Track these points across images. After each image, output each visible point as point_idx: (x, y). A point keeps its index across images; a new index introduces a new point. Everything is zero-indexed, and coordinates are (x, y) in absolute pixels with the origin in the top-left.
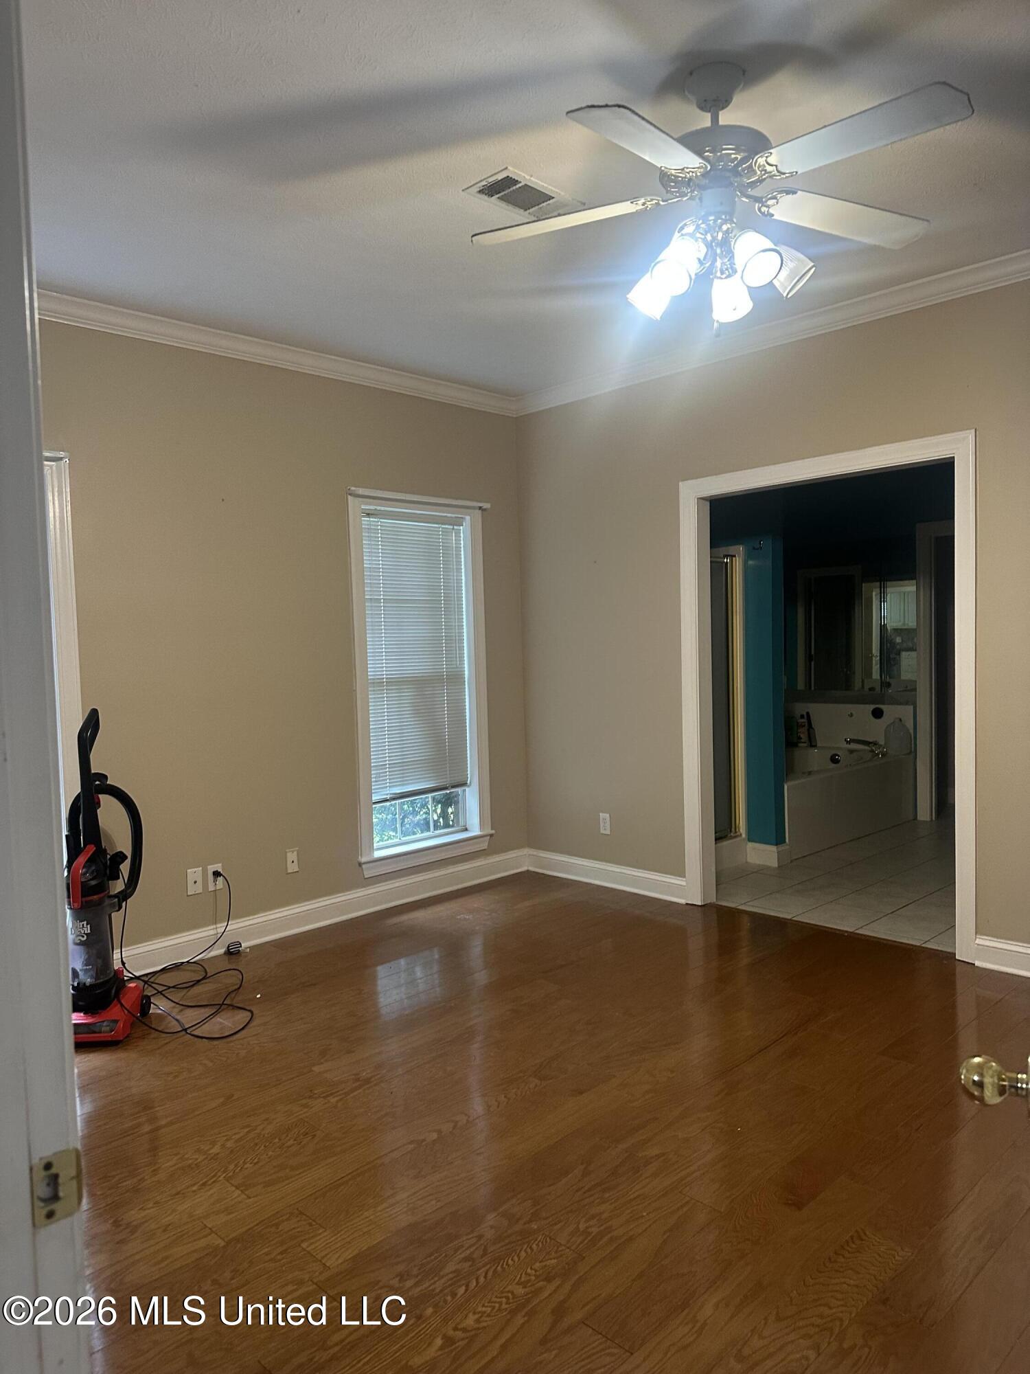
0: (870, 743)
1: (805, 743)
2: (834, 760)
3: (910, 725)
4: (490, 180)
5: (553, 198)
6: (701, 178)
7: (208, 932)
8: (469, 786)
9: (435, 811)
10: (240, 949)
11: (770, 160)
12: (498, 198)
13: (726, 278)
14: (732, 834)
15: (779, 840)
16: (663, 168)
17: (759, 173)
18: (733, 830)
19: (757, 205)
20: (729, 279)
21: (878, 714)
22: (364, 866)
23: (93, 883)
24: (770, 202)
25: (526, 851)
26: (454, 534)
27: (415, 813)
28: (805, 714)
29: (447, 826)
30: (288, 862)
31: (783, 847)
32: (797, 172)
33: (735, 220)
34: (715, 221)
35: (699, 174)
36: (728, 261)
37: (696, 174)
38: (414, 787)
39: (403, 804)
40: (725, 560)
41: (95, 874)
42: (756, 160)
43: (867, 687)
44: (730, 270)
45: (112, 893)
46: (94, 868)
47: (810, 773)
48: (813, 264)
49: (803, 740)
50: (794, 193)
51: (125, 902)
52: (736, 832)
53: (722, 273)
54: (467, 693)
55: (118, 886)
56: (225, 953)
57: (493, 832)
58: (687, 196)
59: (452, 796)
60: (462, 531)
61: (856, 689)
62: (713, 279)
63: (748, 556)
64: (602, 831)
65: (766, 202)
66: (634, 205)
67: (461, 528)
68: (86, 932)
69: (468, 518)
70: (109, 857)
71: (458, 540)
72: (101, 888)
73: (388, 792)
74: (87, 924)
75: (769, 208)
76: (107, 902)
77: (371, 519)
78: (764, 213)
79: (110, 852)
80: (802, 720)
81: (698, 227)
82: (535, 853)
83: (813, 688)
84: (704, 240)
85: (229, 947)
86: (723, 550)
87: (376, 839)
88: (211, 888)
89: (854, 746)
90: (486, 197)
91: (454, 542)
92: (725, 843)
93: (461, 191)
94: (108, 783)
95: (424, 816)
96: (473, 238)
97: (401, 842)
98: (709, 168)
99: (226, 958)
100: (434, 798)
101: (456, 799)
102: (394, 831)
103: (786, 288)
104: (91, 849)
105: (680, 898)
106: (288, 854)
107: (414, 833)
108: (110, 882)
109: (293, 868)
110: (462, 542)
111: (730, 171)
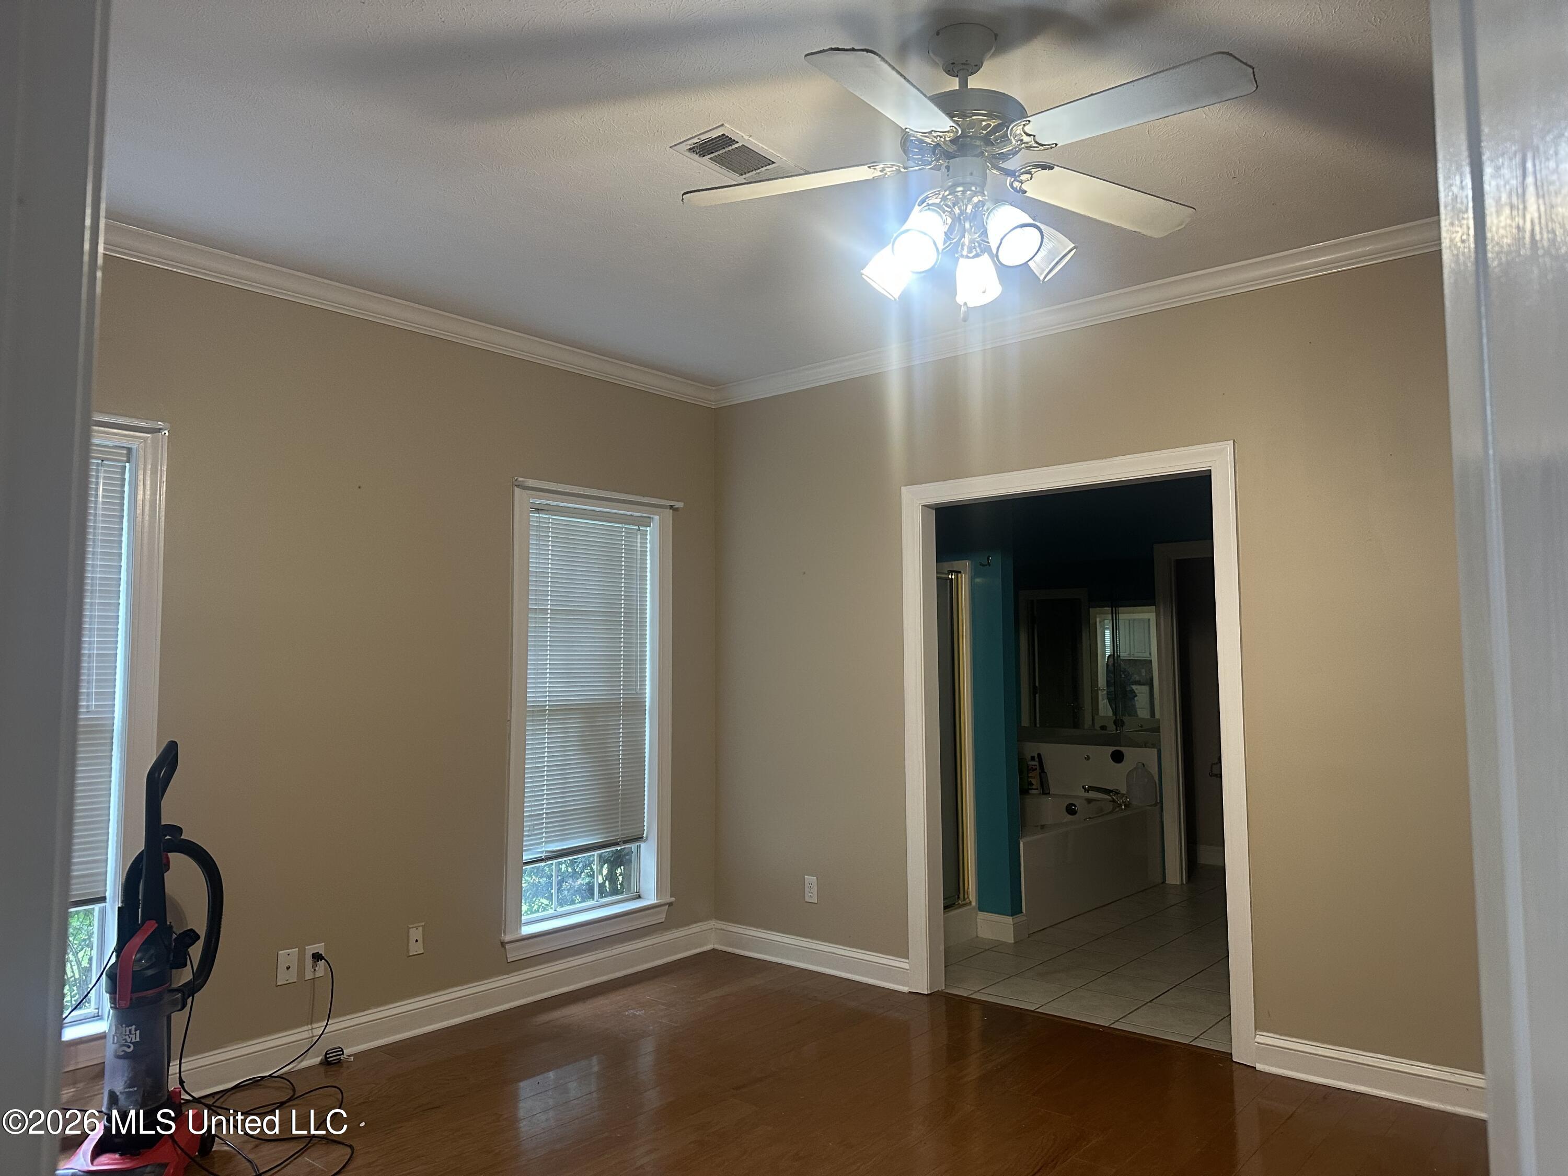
0: (1111, 791)
1: (1037, 789)
2: (1071, 810)
3: (1154, 771)
4: (703, 137)
5: (773, 163)
6: (949, 143)
7: (300, 1035)
8: (645, 841)
9: (600, 872)
10: (342, 1057)
11: (1027, 129)
12: (710, 159)
13: (974, 257)
14: (960, 902)
15: (1015, 910)
16: (907, 130)
17: (1014, 142)
18: (961, 896)
19: (1009, 178)
20: (976, 259)
21: (1118, 757)
22: (507, 946)
23: (150, 972)
24: (1024, 177)
25: (713, 924)
26: (639, 537)
27: (575, 875)
28: (1036, 756)
29: (615, 892)
30: (410, 941)
31: (1021, 918)
32: (1056, 145)
33: (986, 193)
34: (964, 192)
35: (947, 139)
36: (979, 237)
37: (945, 139)
38: (578, 842)
39: (561, 863)
40: (950, 576)
41: (154, 960)
42: (1012, 128)
43: (1097, 727)
44: (978, 249)
45: (174, 986)
46: (152, 952)
47: (1043, 827)
48: (1074, 245)
49: (1034, 787)
50: (1051, 168)
51: (191, 998)
52: (964, 899)
53: (970, 251)
54: (647, 725)
55: (185, 976)
56: (321, 1063)
57: (673, 899)
58: (931, 164)
59: (623, 853)
60: (648, 533)
61: (1086, 727)
62: (958, 259)
63: (975, 574)
64: (807, 899)
65: (1019, 176)
66: (871, 170)
67: (648, 529)
68: (134, 1040)
69: (657, 518)
70: (174, 936)
71: (644, 544)
72: (161, 979)
73: (543, 849)
74: (136, 1031)
75: (1022, 183)
76: (167, 998)
77: (541, 515)
78: (1016, 188)
79: (178, 930)
80: (1033, 763)
81: (944, 198)
82: (724, 927)
83: (1038, 725)
84: (952, 213)
85: (326, 1054)
86: (947, 566)
87: (524, 908)
88: (309, 975)
89: (1092, 795)
90: (696, 157)
91: (639, 545)
92: (954, 913)
93: (668, 148)
94: (182, 837)
95: (587, 880)
96: (684, 196)
97: (556, 913)
98: (960, 132)
99: (322, 1069)
100: (600, 856)
101: (627, 857)
102: (547, 899)
103: (1043, 271)
104: (152, 926)
105: (903, 985)
106: (411, 930)
107: (573, 902)
108: (174, 971)
109: (416, 948)
110: (648, 545)
111: (982, 139)
